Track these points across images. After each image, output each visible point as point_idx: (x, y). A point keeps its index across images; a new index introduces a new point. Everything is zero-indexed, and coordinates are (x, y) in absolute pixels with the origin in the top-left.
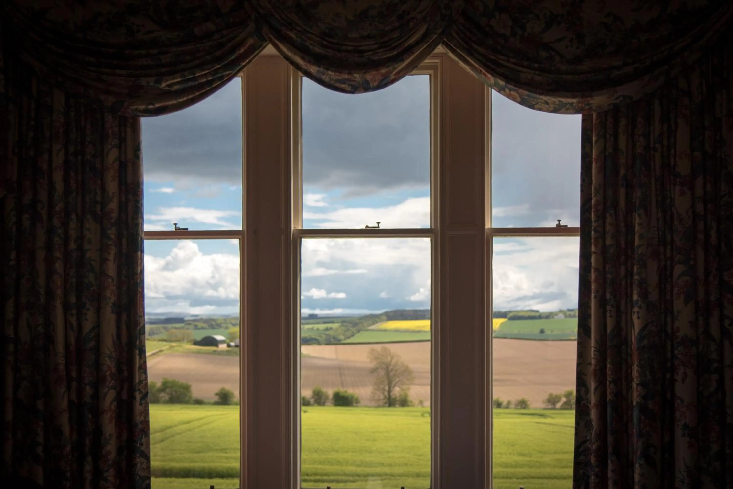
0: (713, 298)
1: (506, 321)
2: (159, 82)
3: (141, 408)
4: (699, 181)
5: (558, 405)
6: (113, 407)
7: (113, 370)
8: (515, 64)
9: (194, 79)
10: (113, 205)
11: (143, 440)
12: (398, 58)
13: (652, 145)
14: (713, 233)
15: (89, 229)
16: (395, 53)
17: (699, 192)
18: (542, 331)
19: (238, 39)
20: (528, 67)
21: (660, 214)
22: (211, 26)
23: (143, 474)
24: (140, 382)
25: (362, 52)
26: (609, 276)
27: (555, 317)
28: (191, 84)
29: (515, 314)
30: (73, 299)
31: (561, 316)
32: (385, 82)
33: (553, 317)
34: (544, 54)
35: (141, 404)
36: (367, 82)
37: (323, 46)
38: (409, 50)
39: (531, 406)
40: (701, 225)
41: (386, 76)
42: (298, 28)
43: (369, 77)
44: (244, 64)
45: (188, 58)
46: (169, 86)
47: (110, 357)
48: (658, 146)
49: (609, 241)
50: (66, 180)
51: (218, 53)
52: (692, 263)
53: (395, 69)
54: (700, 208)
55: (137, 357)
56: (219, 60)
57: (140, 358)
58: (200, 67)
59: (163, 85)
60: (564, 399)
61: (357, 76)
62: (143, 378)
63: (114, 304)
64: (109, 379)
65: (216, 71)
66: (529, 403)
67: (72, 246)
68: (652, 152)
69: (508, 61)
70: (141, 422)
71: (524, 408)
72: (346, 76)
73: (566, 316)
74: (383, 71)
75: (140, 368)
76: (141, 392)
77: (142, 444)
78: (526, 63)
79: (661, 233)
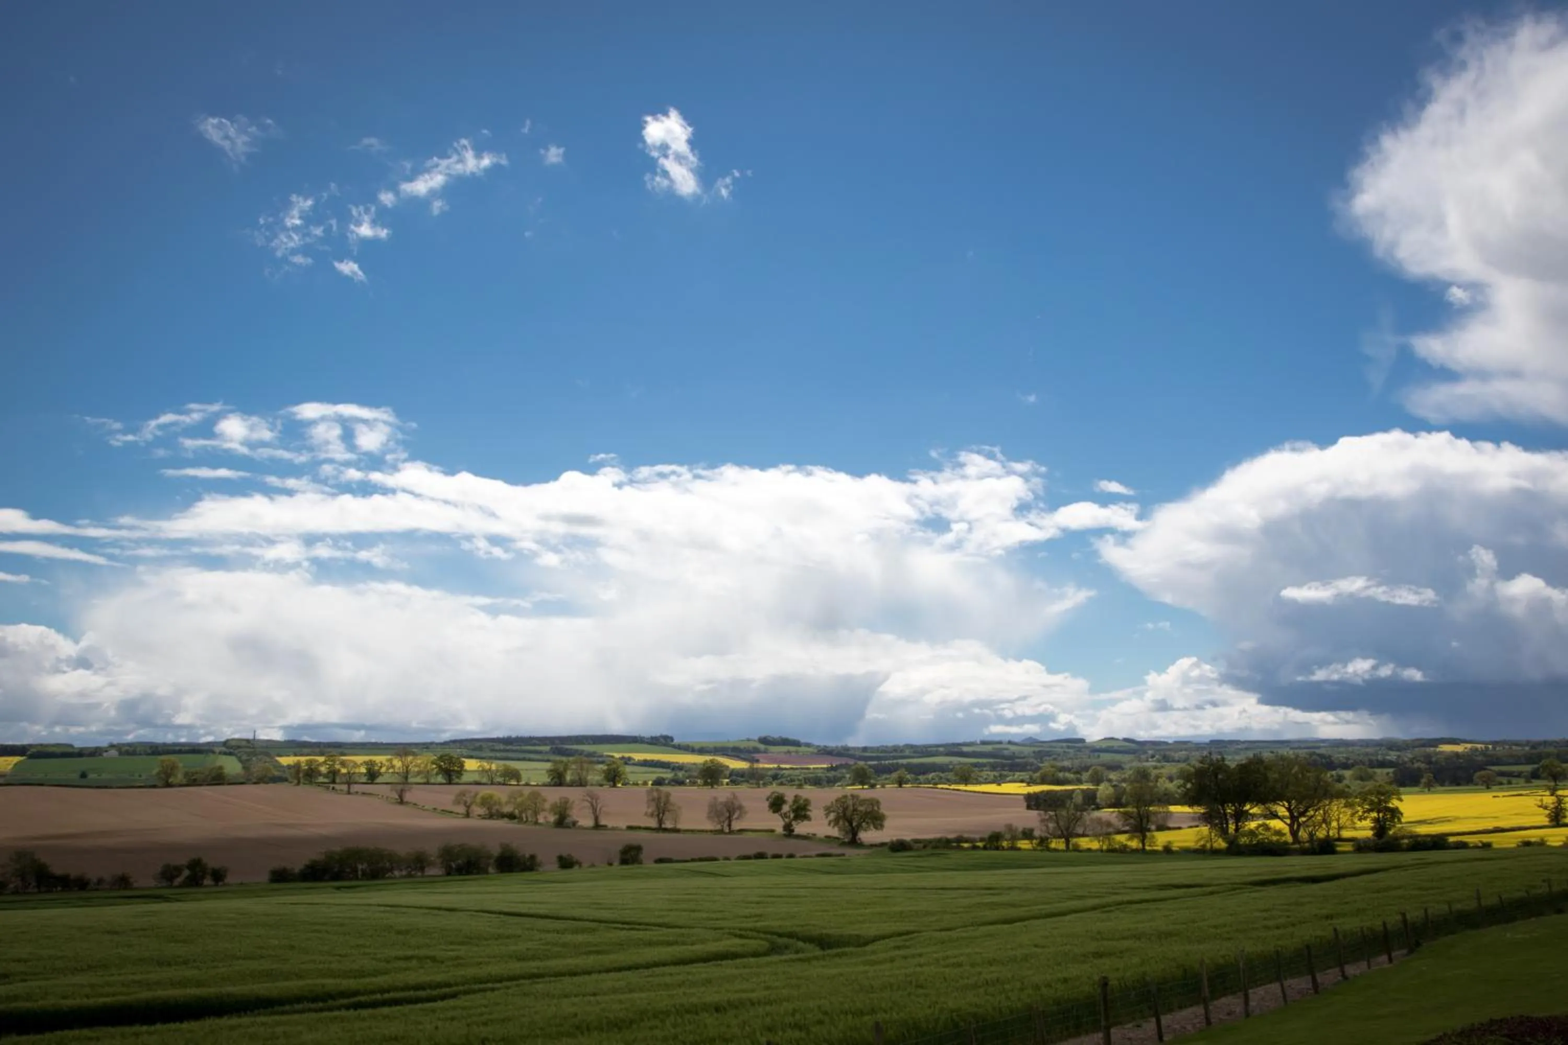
1: (25, 759)
5: (178, 881)
18: (83, 775)
27: (105, 754)
29: (40, 749)
31: (113, 753)
33: (100, 755)
39: (135, 885)
60: (186, 873)
66: (131, 880)
71: (125, 888)
73: (121, 753)
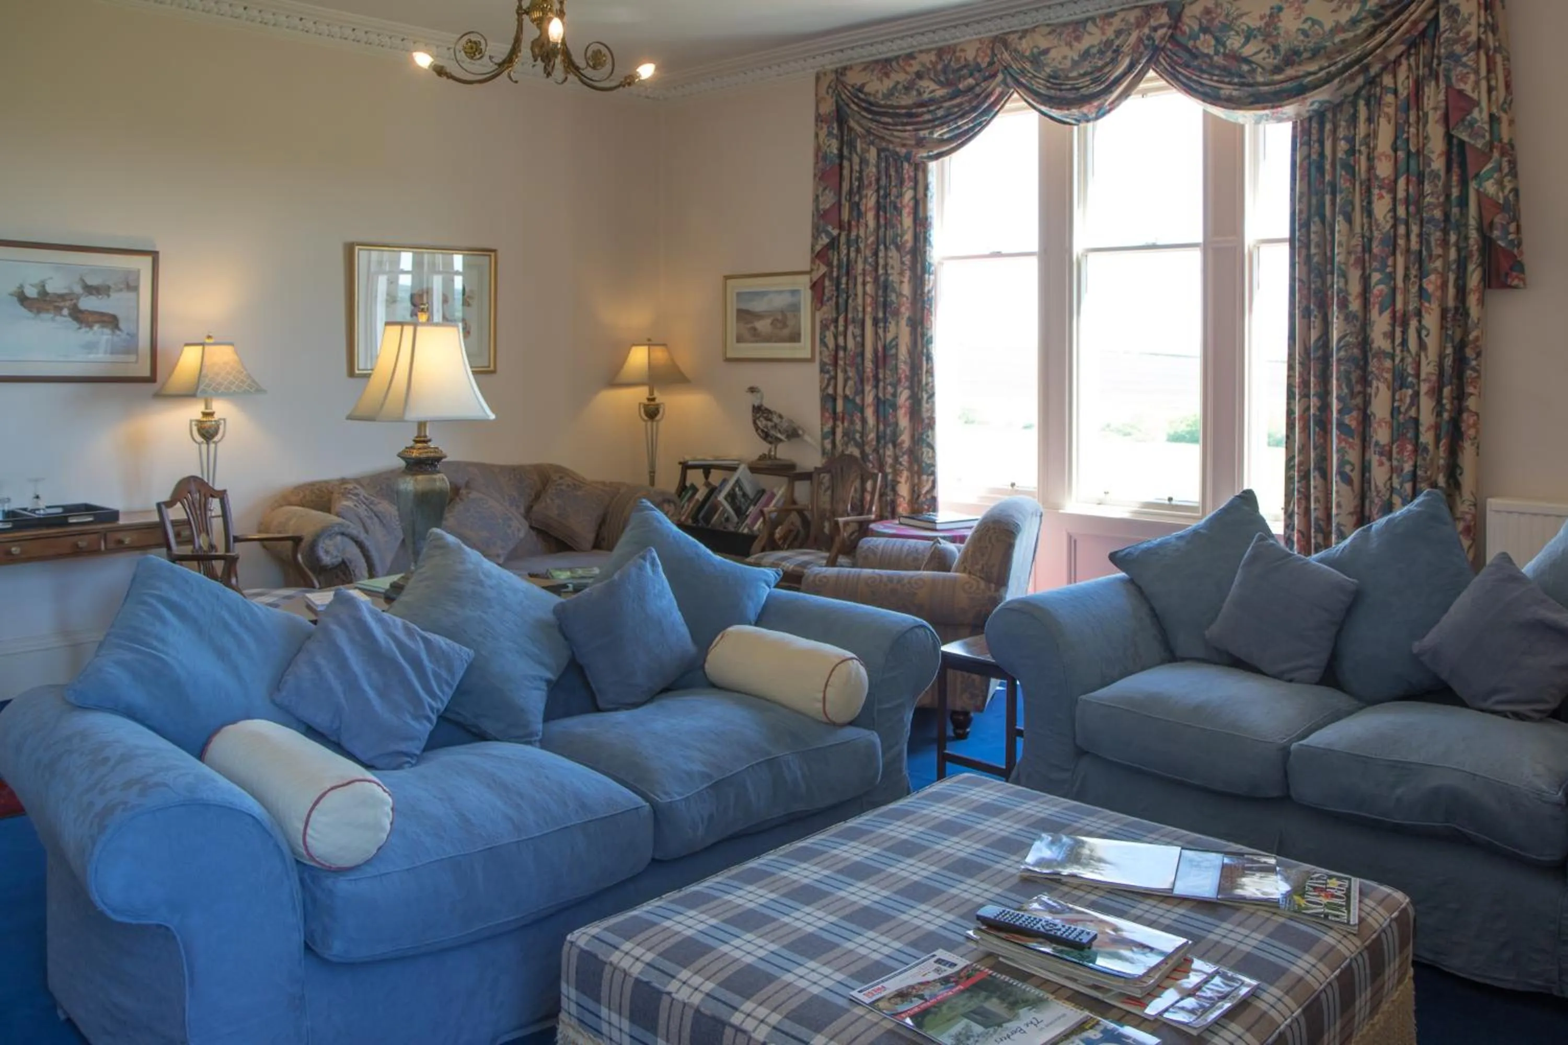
0: (1411, 308)
2: (932, 133)
3: (928, 406)
4: (1402, 182)
6: (907, 404)
7: (908, 373)
8: (1217, 81)
9: (959, 127)
10: (908, 237)
11: (930, 433)
12: (1108, 90)
13: (1357, 148)
14: (1414, 238)
15: (891, 257)
16: (1103, 86)
17: (1401, 194)
19: (989, 90)
20: (1229, 83)
21: (1365, 220)
22: (971, 81)
23: (929, 462)
24: (927, 384)
25: (1078, 89)
26: (1313, 286)
28: (957, 132)
30: (881, 315)
32: (1102, 111)
34: (1245, 68)
35: (927, 402)
36: (1085, 115)
37: (1048, 88)
38: (1117, 81)
40: (1402, 230)
41: (1100, 108)
42: (1030, 75)
43: (1085, 110)
44: (996, 109)
45: (956, 110)
46: (941, 135)
47: (905, 362)
48: (1363, 148)
49: (1313, 250)
50: (877, 217)
51: (974, 103)
52: (1389, 270)
53: (1106, 100)
54: (1401, 212)
55: (925, 363)
56: (974, 109)
57: (927, 363)
58: (962, 116)
59: (936, 135)
61: (1075, 111)
62: (930, 379)
63: (909, 319)
64: (903, 380)
65: (975, 118)
67: (881, 271)
68: (1357, 155)
69: (1211, 80)
70: (928, 418)
72: (1066, 112)
74: (1096, 103)
75: (927, 372)
76: (927, 392)
77: (928, 436)
78: (1227, 80)
79: (1366, 240)
